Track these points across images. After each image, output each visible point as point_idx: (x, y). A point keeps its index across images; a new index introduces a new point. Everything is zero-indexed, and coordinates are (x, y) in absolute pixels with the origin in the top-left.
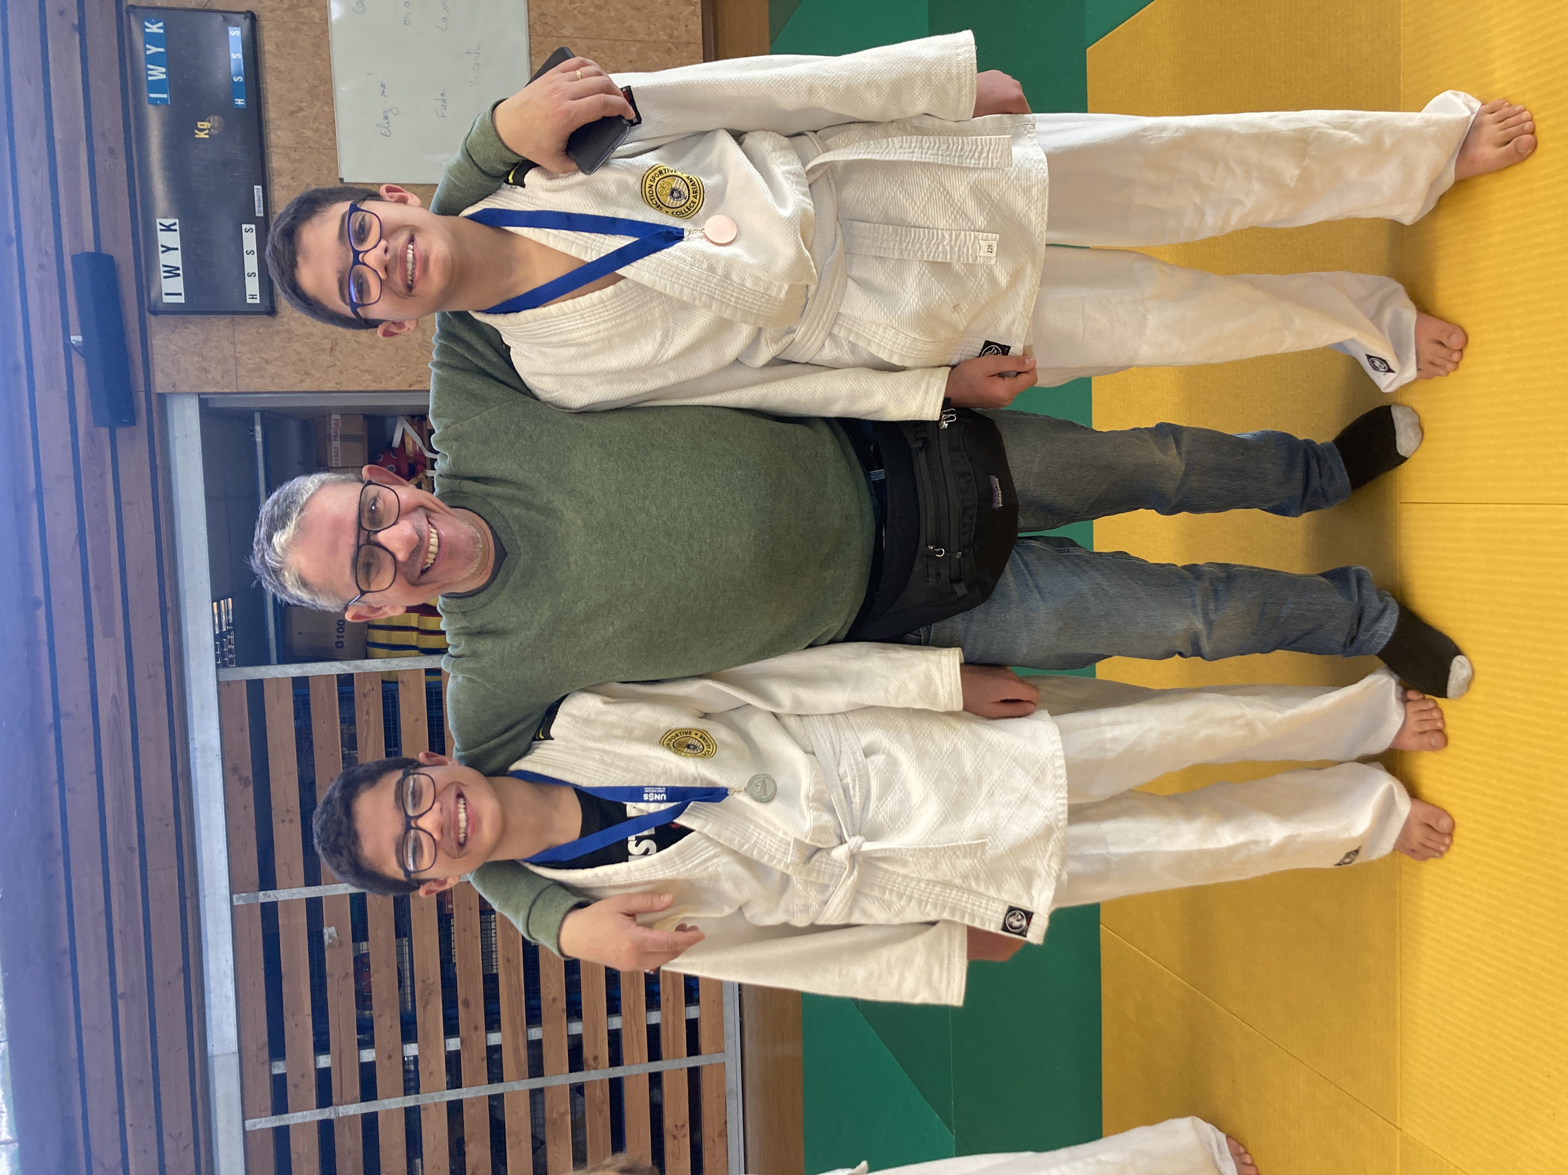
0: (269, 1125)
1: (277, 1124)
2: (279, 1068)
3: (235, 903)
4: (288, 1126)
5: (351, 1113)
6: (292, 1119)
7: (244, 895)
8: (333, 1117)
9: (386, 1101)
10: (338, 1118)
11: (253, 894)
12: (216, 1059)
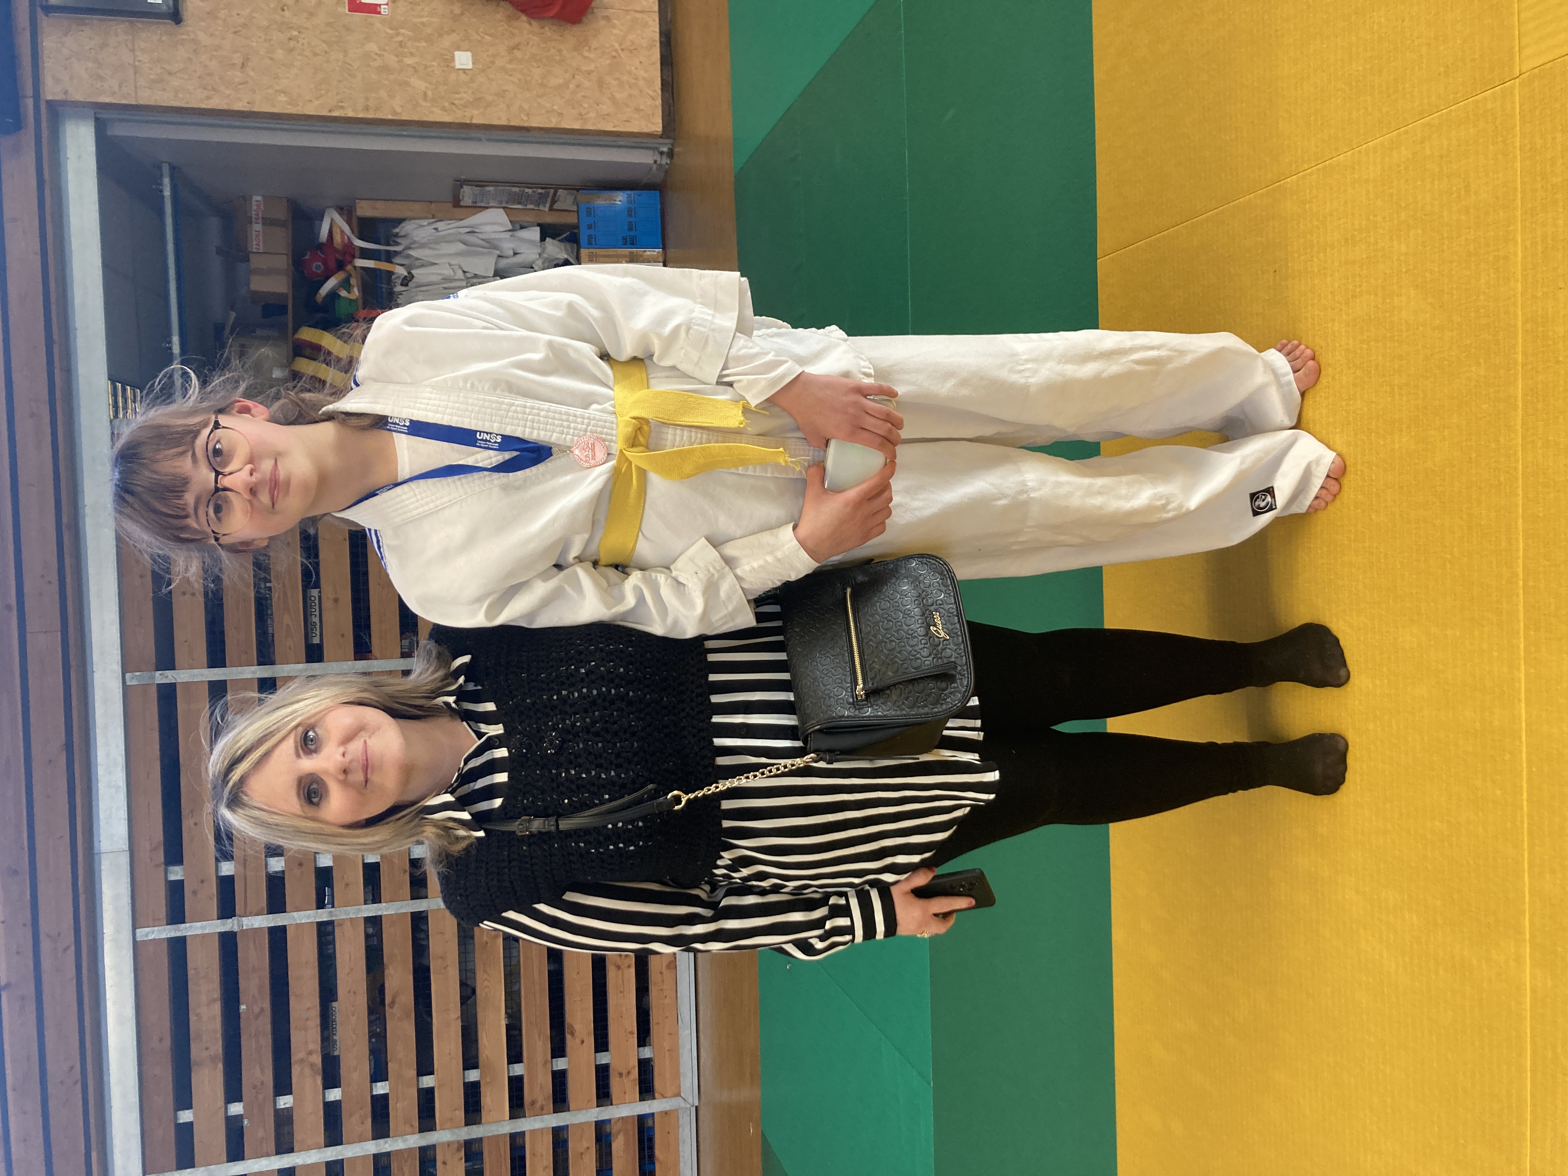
0: (164, 936)
1: (173, 934)
2: (176, 873)
3: (128, 683)
4: (185, 937)
5: (256, 925)
6: (188, 930)
7: (138, 674)
8: (236, 929)
9: (295, 914)
10: (242, 930)
11: (149, 674)
12: (103, 857)
